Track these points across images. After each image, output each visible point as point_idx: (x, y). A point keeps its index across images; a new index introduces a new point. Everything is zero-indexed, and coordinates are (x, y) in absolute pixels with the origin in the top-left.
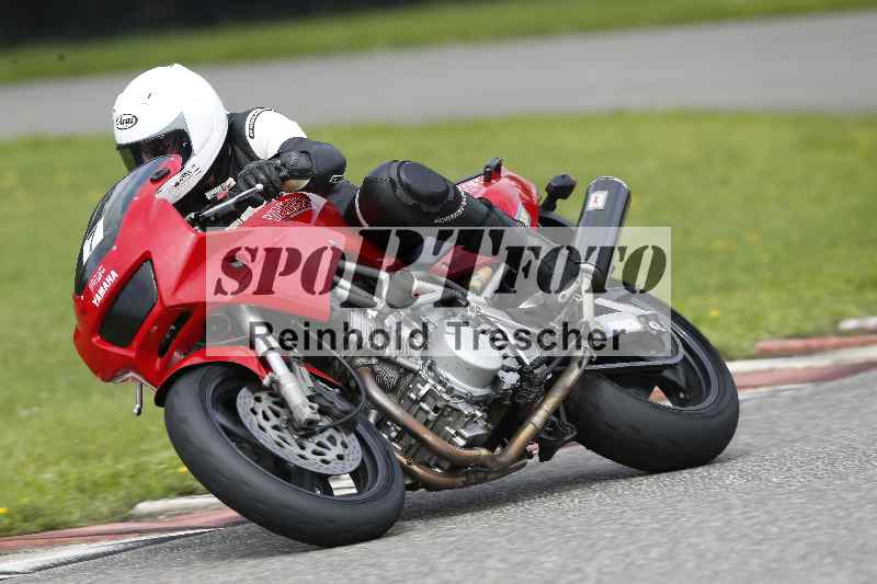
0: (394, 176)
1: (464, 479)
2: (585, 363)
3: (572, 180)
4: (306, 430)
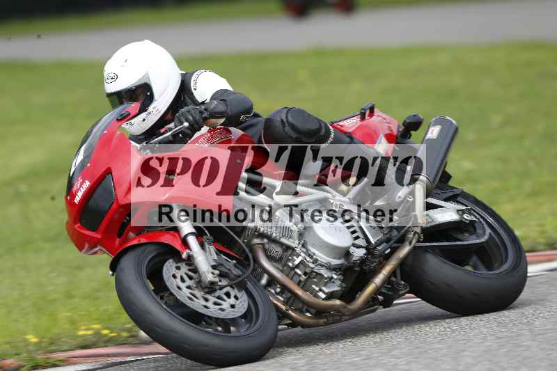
0: (284, 118)
1: (325, 320)
2: (415, 241)
3: (420, 119)
4: (211, 288)
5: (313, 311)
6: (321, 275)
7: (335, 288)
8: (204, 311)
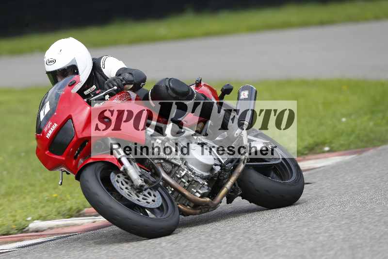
0: (167, 84)
1: (200, 211)
2: (246, 161)
3: (231, 87)
4: (139, 190)
5: (192, 205)
6: (198, 182)
7: (205, 190)
8: (137, 202)
